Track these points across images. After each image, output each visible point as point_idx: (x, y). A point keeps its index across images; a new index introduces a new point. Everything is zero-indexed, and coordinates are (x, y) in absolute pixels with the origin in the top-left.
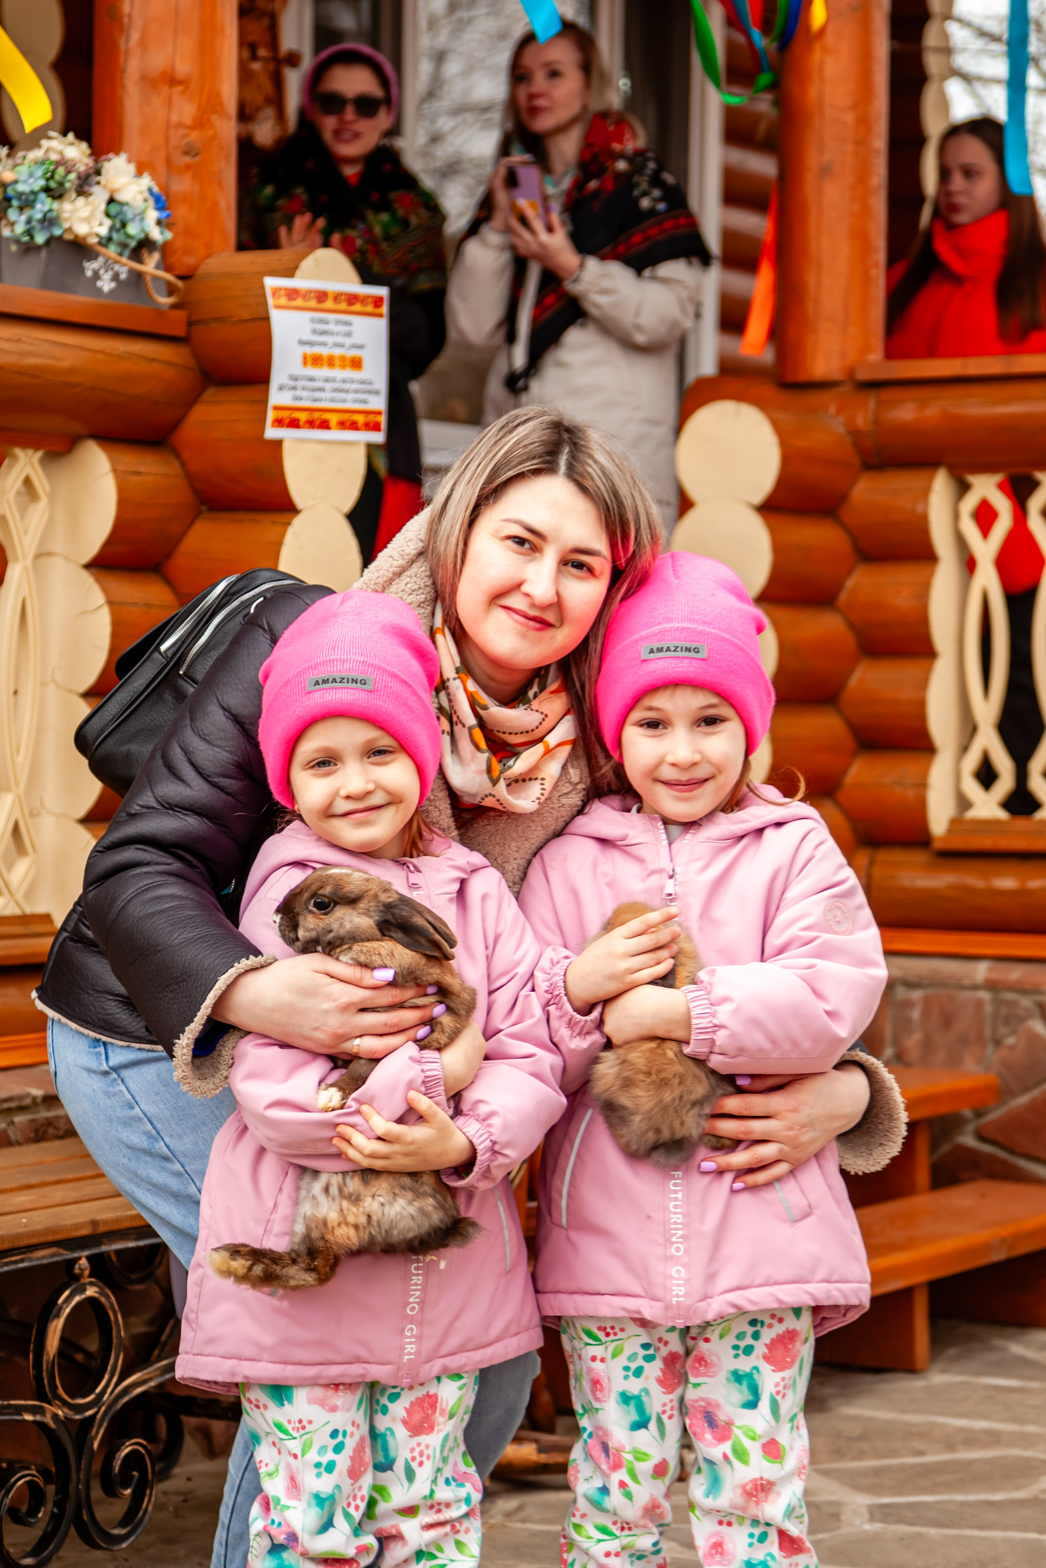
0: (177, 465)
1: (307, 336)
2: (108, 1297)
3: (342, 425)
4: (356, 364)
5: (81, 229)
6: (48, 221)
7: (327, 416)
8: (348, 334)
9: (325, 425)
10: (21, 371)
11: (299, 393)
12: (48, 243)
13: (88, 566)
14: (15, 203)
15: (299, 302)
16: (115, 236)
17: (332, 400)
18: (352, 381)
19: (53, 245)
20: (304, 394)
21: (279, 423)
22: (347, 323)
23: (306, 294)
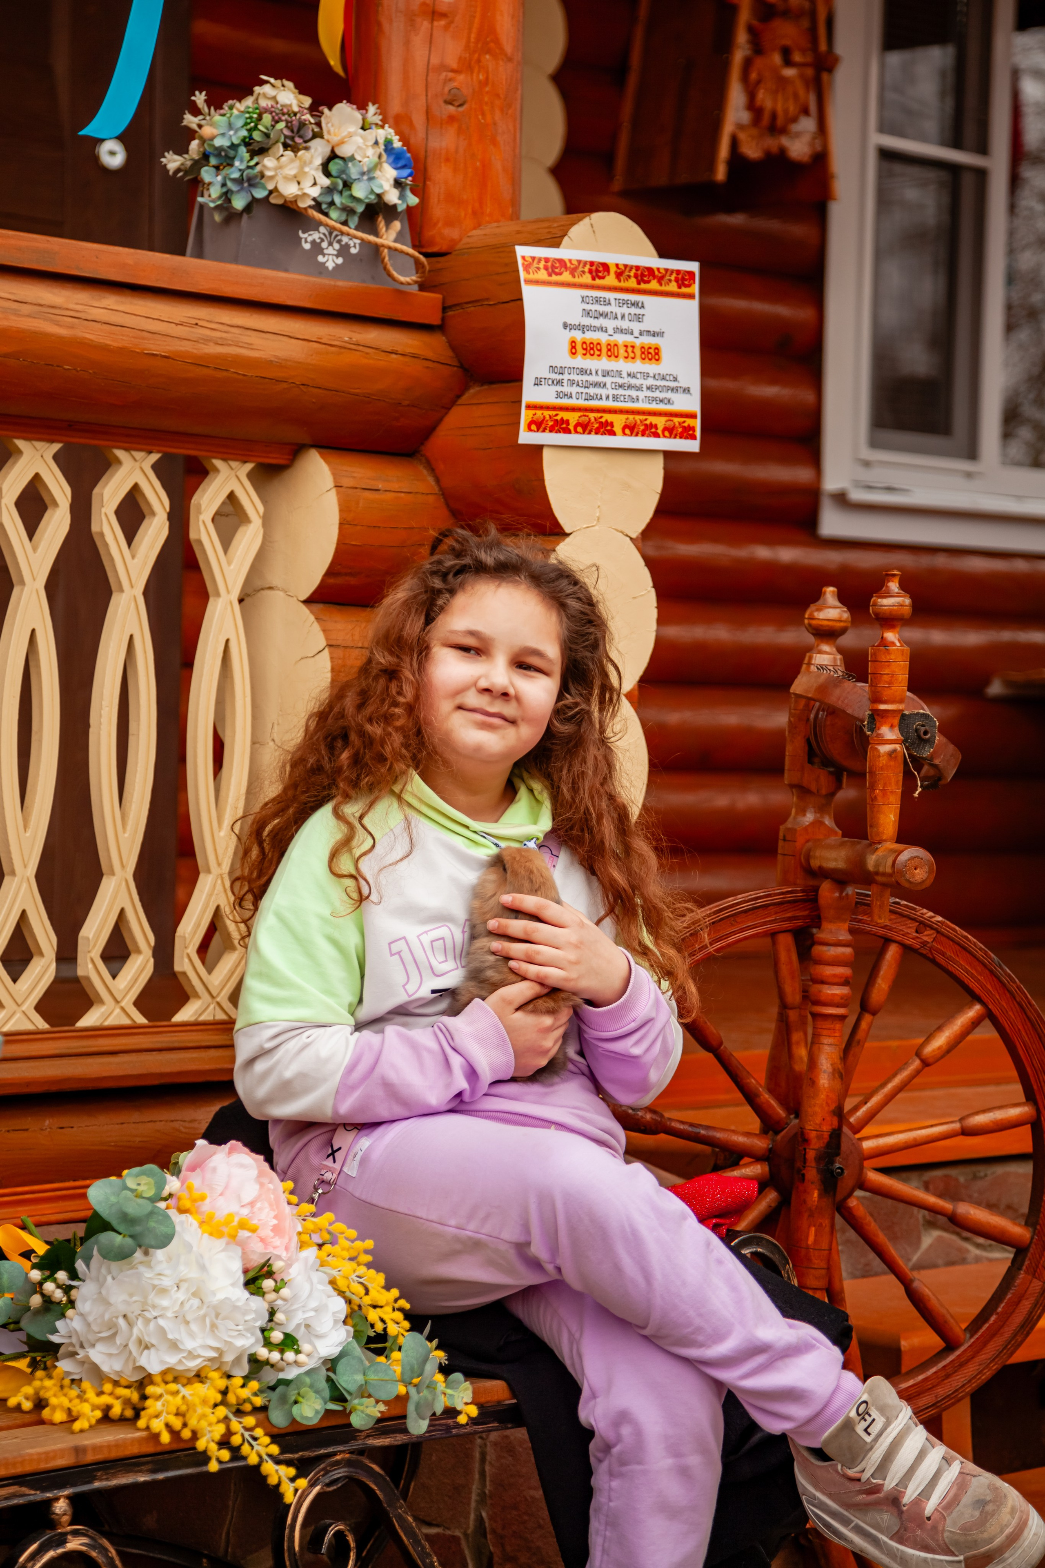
0: (431, 480)
1: (576, 318)
2: (104, 1551)
3: (631, 429)
4: (652, 354)
5: (289, 190)
6: (249, 181)
7: (607, 417)
8: (639, 318)
9: (606, 429)
10: (200, 362)
11: (566, 389)
12: (248, 208)
13: (307, 602)
14: (213, 161)
15: (566, 277)
16: (337, 199)
17: (616, 398)
18: (646, 376)
19: (257, 210)
20: (574, 390)
21: (537, 425)
22: (635, 304)
23: (574, 268)
